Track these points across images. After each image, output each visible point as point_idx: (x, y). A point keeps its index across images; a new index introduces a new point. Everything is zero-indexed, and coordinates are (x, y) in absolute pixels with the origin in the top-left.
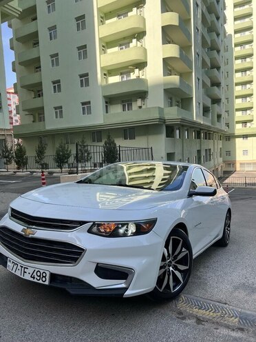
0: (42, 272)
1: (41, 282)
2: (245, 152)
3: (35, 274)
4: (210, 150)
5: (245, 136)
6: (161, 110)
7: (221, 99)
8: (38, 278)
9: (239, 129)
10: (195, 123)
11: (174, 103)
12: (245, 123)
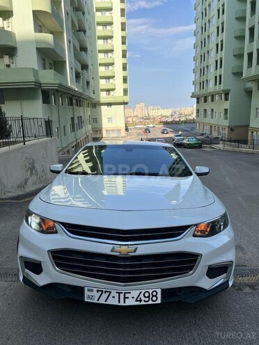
0: (151, 291)
1: (151, 302)
2: (110, 119)
3: (142, 296)
4: (81, 117)
5: (109, 104)
6: (35, 72)
7: (88, 66)
8: (147, 299)
9: (103, 97)
10: (69, 89)
11: (47, 65)
12: (108, 91)
